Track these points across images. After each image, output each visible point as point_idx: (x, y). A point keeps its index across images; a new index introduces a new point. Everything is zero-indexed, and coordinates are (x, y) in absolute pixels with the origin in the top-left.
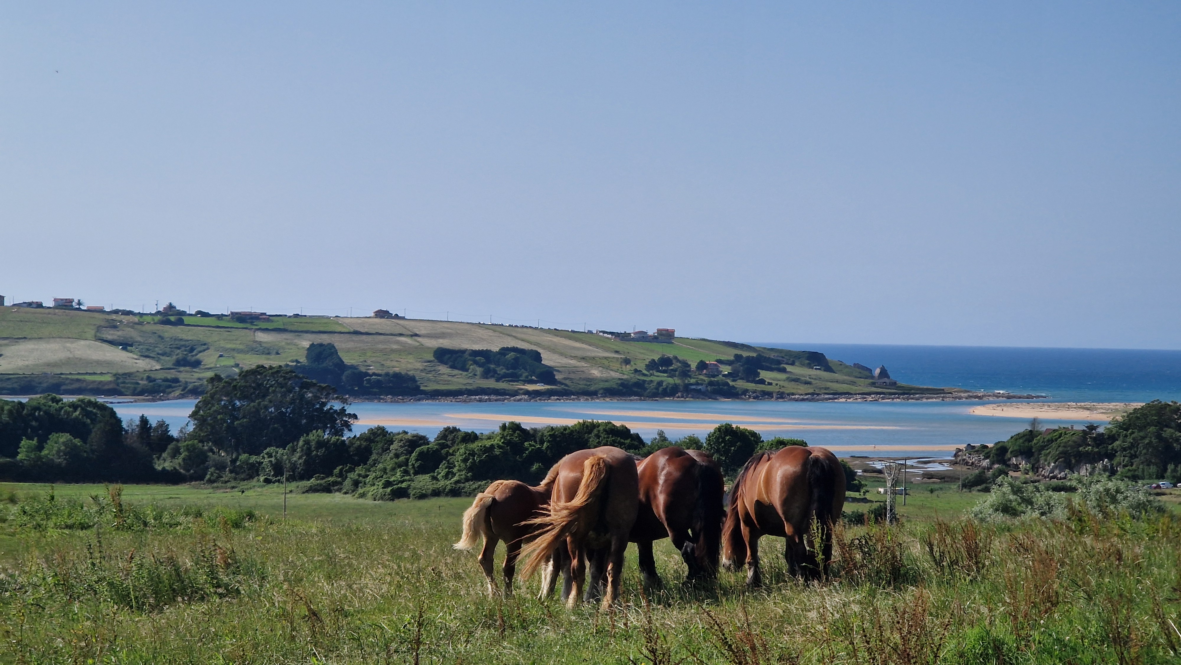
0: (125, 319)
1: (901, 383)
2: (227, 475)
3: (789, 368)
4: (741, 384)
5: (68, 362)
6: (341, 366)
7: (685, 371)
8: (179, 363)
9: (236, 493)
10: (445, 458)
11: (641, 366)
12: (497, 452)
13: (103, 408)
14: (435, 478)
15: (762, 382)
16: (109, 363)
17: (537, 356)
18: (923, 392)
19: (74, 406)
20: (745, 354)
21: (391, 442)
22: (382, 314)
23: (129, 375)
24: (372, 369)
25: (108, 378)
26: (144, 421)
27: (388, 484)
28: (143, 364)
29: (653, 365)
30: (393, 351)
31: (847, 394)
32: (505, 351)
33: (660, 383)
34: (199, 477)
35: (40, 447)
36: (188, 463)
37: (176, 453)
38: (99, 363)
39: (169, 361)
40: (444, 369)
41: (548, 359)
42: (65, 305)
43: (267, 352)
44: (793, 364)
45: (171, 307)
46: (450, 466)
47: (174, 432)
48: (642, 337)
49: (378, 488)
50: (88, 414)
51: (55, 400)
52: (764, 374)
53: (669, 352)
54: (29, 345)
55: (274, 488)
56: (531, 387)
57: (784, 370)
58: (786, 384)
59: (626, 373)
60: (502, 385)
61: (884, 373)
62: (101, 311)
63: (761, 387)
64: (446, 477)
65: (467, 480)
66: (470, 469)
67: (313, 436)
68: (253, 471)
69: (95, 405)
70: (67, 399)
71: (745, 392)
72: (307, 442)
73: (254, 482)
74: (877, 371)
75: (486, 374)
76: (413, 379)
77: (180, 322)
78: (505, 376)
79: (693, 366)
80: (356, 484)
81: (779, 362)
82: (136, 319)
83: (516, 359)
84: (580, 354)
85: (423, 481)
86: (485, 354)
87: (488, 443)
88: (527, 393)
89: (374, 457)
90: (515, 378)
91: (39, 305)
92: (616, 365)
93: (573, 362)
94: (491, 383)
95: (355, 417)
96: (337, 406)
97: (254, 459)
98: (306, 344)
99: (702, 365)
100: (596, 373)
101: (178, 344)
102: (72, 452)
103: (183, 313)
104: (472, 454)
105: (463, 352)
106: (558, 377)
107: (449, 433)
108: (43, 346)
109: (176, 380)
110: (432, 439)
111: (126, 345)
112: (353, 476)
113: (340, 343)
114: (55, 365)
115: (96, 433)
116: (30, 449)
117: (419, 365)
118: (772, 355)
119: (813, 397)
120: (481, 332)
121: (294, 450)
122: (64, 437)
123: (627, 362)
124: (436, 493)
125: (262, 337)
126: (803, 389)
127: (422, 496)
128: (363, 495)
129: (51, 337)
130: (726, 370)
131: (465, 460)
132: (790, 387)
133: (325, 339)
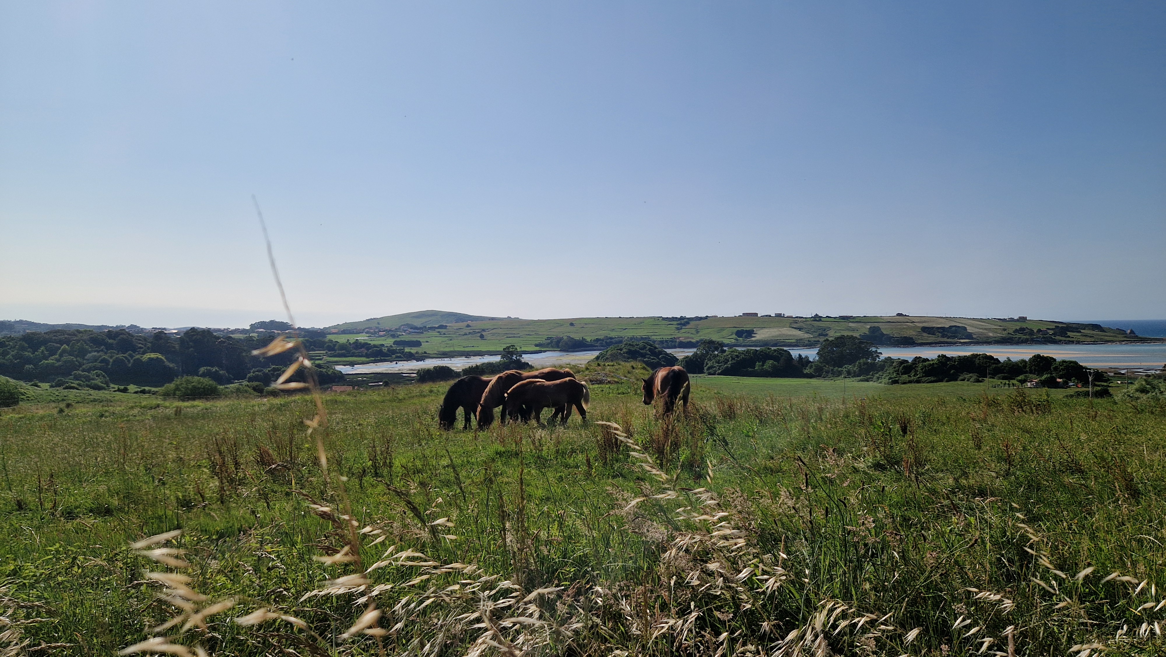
0: (800, 320)
1: (1140, 336)
2: (830, 375)
3: (1082, 331)
4: (1058, 338)
5: (779, 335)
6: (883, 334)
7: (1031, 333)
8: (820, 335)
9: (832, 382)
10: (914, 368)
11: (1011, 331)
12: (935, 366)
13: (786, 351)
14: (909, 376)
15: (1069, 337)
16: (794, 335)
17: (965, 329)
18: (1151, 340)
19: (775, 351)
20: (1060, 325)
21: (893, 362)
22: (899, 315)
23: (802, 339)
24: (896, 335)
25: (794, 341)
26: (800, 356)
27: (890, 378)
28: (807, 336)
29: (1016, 331)
30: (904, 328)
31: (1112, 341)
32: (951, 327)
33: (1020, 338)
34: (819, 376)
35: (763, 365)
36: (816, 370)
37: (811, 367)
38: (790, 335)
39: (816, 334)
40: (925, 334)
41: (970, 330)
42: (779, 315)
43: (853, 330)
44: (1084, 329)
45: (817, 315)
46: (916, 371)
47: (811, 360)
48: (1012, 320)
49: (886, 380)
50: (780, 354)
51: (769, 349)
52: (1069, 334)
53: (1024, 325)
54: (766, 330)
55: (847, 380)
56: (962, 341)
57: (1080, 332)
58: (1080, 337)
59: (1004, 334)
60: (949, 340)
61: (1132, 332)
62: (792, 317)
63: (1069, 339)
64: (914, 376)
65: (923, 377)
66: (924, 373)
67: (861, 361)
68: (839, 374)
69: (783, 350)
70: (773, 348)
71: (1060, 341)
72: (860, 363)
73: (839, 378)
74: (1129, 331)
75: (943, 337)
76: (912, 338)
77: (820, 320)
78: (951, 336)
79: (1035, 331)
80: (878, 378)
81: (1077, 329)
82: (804, 320)
83: (956, 330)
84: (984, 327)
85: (905, 377)
86: (943, 328)
87: (931, 362)
88: (960, 343)
89: (886, 368)
90: (955, 337)
91: (770, 316)
92: (1000, 331)
93: (981, 330)
94: (945, 339)
95: (881, 353)
96: (874, 349)
97: (840, 369)
98: (868, 327)
99: (1039, 331)
100: (991, 334)
101: (819, 328)
102: (774, 366)
103: (821, 317)
104: (925, 366)
105: (934, 328)
106: (974, 336)
107: (917, 359)
108: (772, 330)
109: (819, 341)
110: (910, 361)
111: (800, 329)
112: (877, 375)
113: (882, 326)
114: (776, 337)
115: (782, 360)
116: (759, 366)
117: (914, 333)
118: (1074, 326)
119: (1094, 343)
120: (941, 320)
121: (854, 366)
122: (771, 362)
123: (1005, 330)
124: (910, 382)
125: (851, 324)
126: (1089, 339)
127: (904, 383)
128: (881, 383)
129: (774, 327)
130: (1051, 332)
131: (922, 369)
132: (1082, 339)
133: (876, 325)
